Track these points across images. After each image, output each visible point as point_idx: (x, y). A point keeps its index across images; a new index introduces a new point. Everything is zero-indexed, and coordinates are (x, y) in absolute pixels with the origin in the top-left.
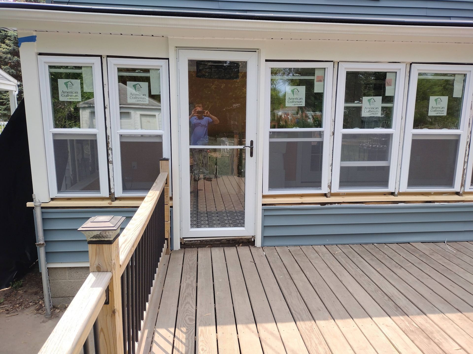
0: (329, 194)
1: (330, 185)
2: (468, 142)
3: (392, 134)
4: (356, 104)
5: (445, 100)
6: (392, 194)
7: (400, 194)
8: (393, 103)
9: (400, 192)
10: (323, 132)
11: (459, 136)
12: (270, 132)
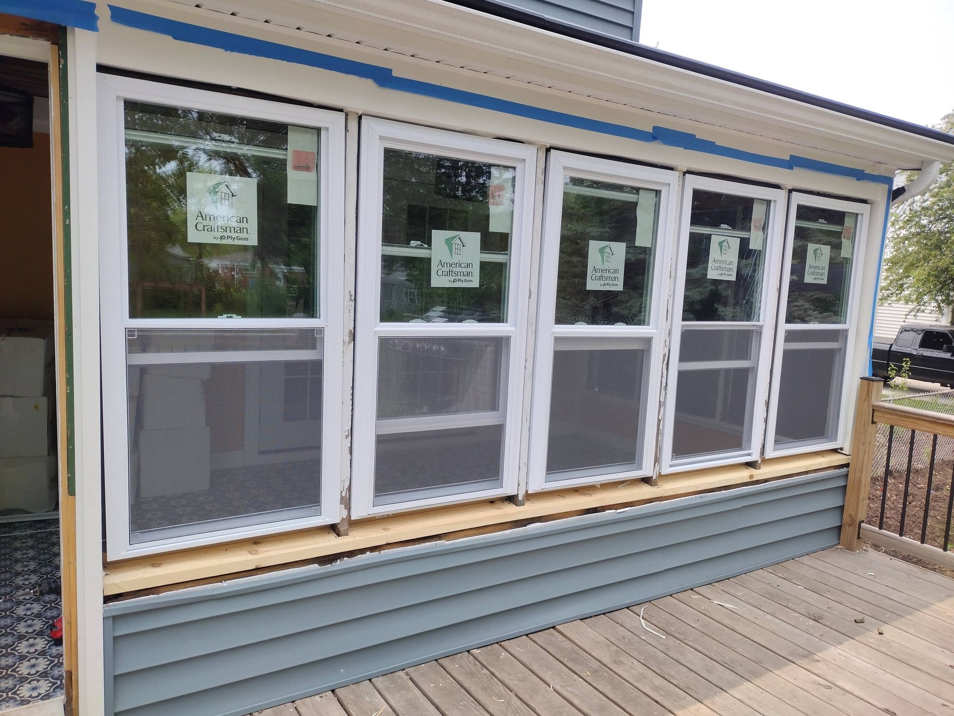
0: (346, 524)
1: (346, 495)
2: (664, 355)
3: (508, 339)
4: (413, 250)
5: (619, 249)
6: (511, 499)
7: (529, 497)
8: (506, 254)
9: (529, 493)
10: (321, 331)
11: (648, 341)
12: (130, 332)
